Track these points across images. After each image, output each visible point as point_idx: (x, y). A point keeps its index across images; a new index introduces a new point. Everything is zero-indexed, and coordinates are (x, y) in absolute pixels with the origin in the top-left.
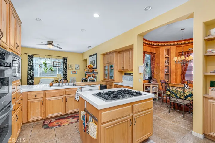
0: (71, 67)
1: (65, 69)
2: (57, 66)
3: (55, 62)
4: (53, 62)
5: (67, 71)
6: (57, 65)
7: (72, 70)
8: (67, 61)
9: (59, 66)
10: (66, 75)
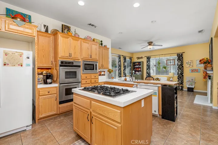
0: (190, 64)
1: (181, 67)
2: (172, 64)
3: (169, 60)
4: (167, 60)
5: (183, 69)
6: (171, 62)
7: (192, 68)
8: (182, 57)
9: (173, 64)
10: (182, 74)
